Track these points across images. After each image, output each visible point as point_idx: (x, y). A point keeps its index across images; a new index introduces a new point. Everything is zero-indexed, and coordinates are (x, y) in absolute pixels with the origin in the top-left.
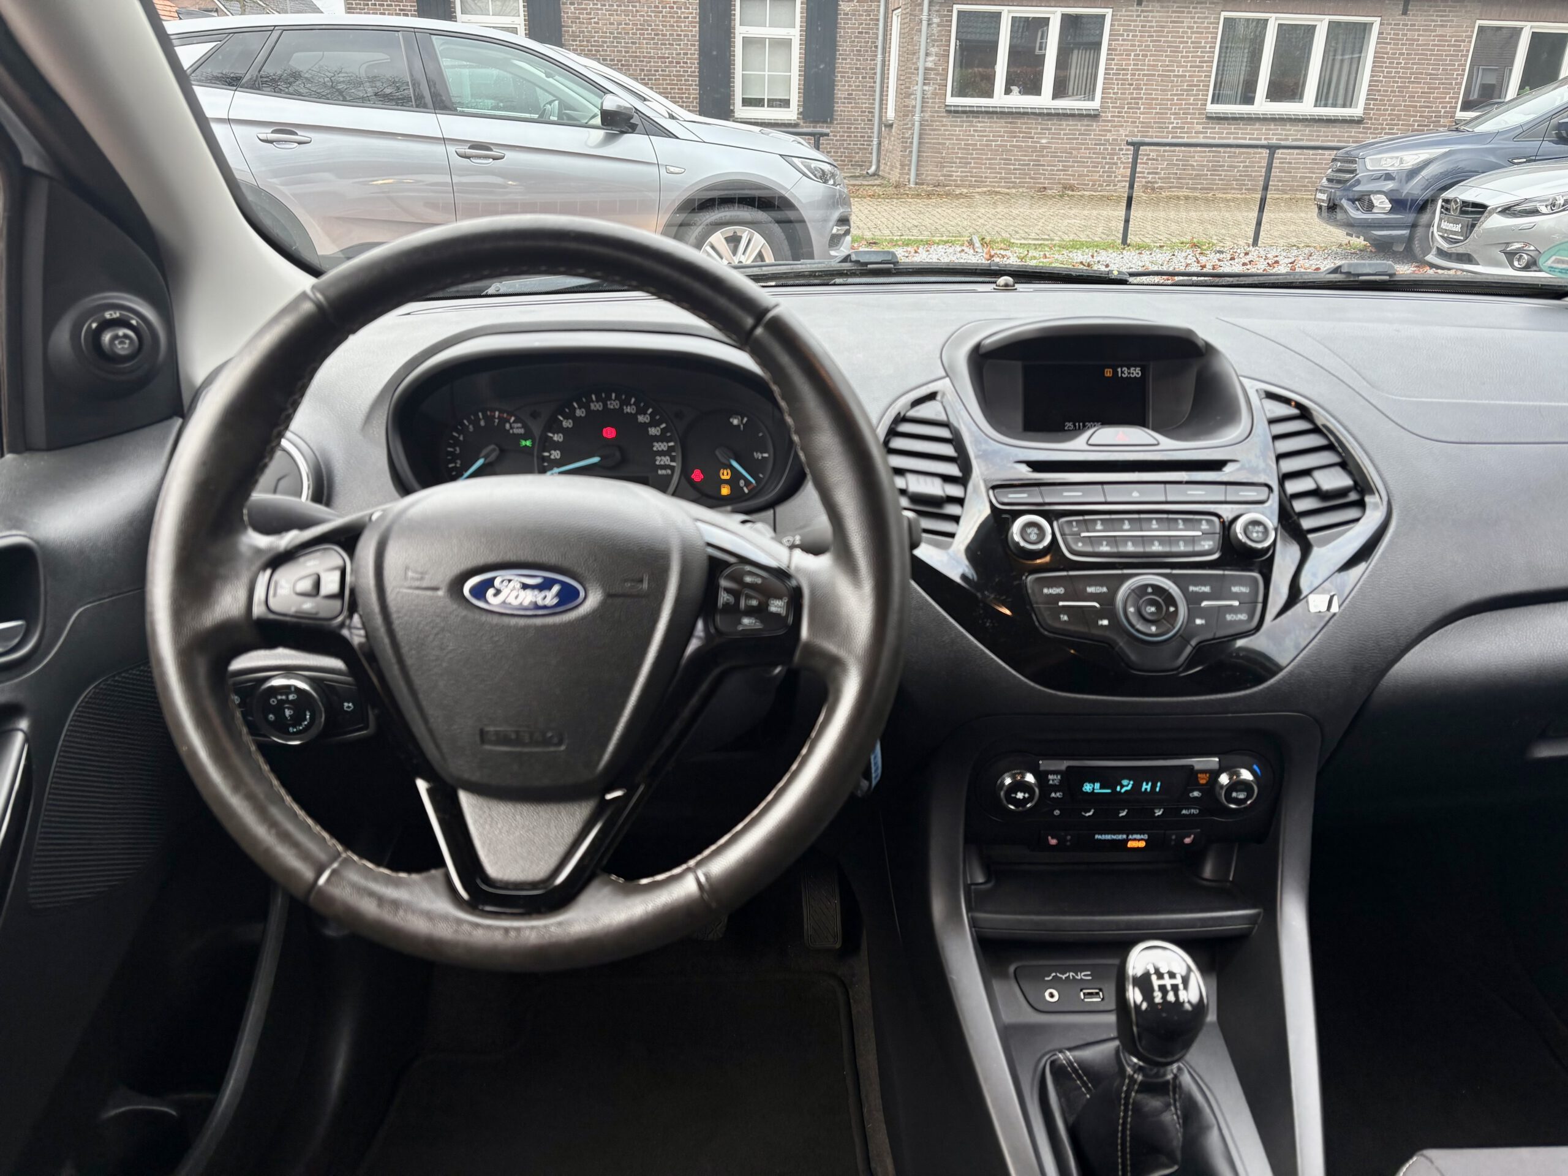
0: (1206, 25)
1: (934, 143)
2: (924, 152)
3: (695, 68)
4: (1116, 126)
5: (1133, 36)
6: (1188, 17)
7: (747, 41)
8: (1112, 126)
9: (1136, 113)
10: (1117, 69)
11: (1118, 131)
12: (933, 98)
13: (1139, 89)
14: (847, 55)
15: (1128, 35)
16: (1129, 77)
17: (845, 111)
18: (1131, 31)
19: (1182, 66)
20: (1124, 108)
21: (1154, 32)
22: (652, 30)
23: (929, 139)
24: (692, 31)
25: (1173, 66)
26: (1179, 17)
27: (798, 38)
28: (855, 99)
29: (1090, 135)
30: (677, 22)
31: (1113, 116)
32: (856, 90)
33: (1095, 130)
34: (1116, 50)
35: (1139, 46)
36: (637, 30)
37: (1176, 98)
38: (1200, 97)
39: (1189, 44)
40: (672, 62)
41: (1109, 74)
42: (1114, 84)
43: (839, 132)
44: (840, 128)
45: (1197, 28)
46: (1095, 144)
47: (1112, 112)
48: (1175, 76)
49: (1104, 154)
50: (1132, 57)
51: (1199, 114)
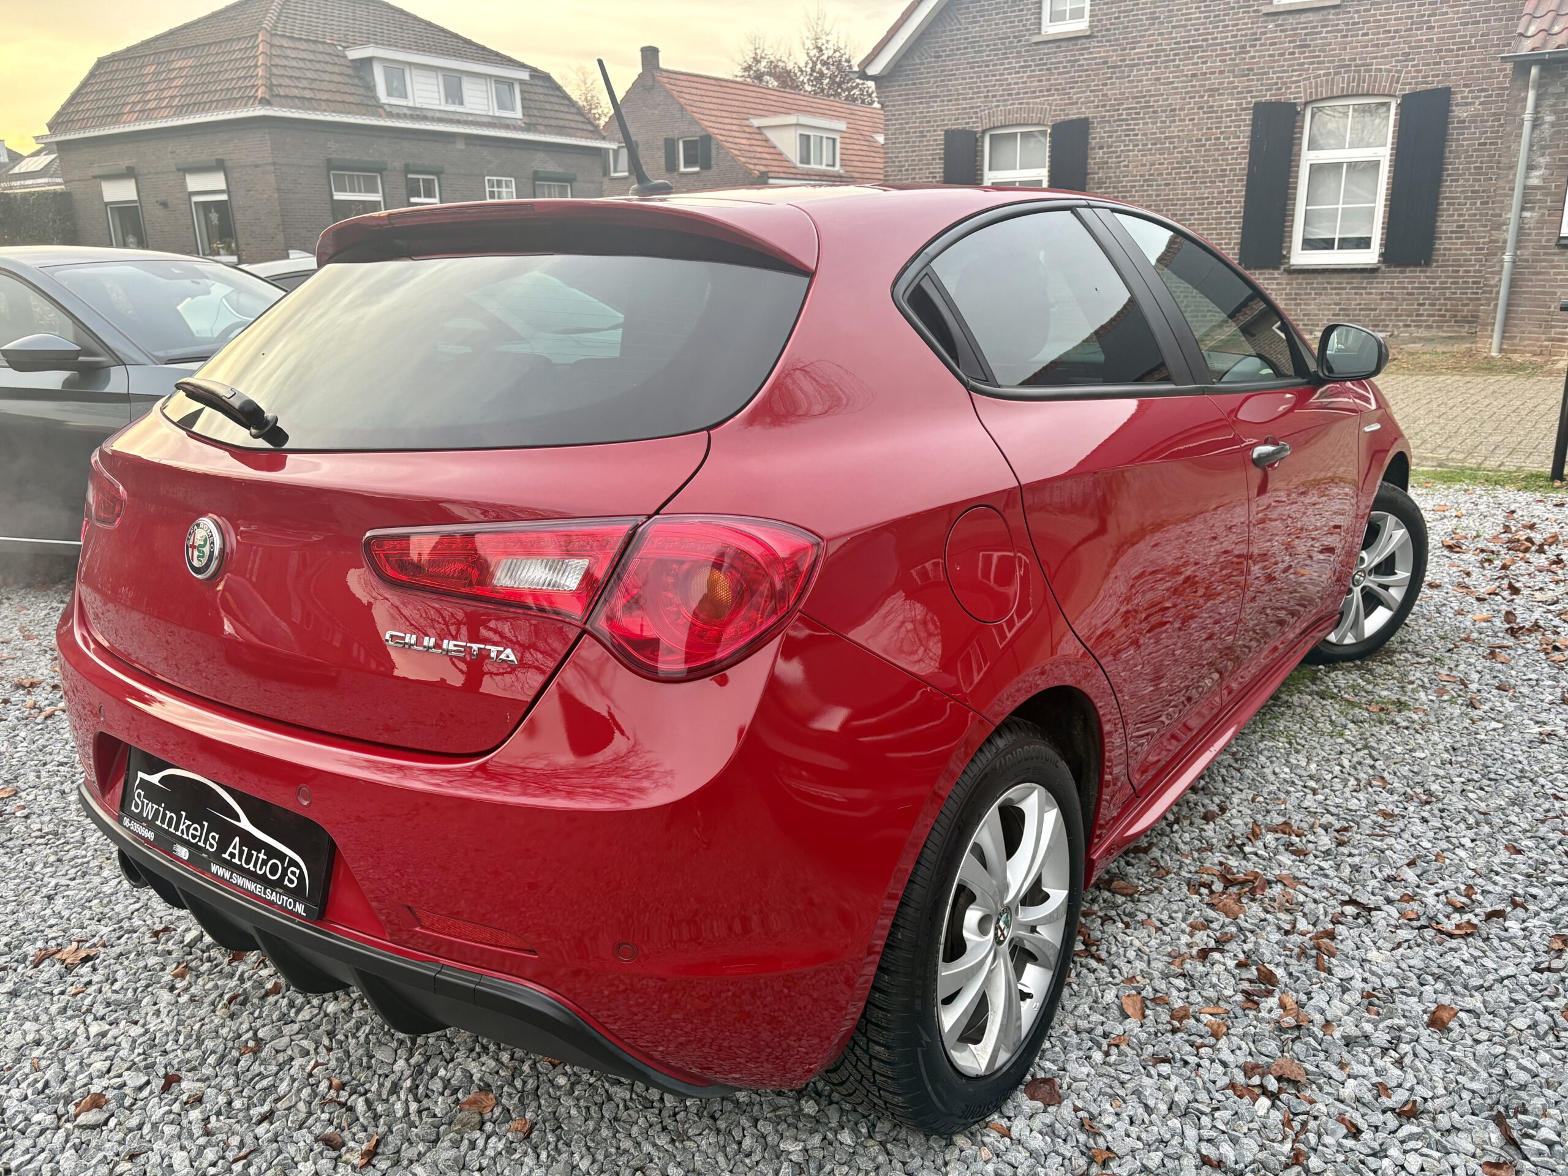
1: (1536, 293)
2: (1519, 306)
3: (1237, 206)
7: (1315, 169)
12: (1538, 228)
14: (1460, 175)
17: (1450, 249)
22: (1191, 167)
23: (1528, 286)
24: (1240, 164)
27: (1388, 158)
28: (1468, 232)
30: (1222, 155)
32: (1471, 221)
36: (1172, 169)
40: (1212, 203)
43: (1440, 277)
44: (1442, 272)
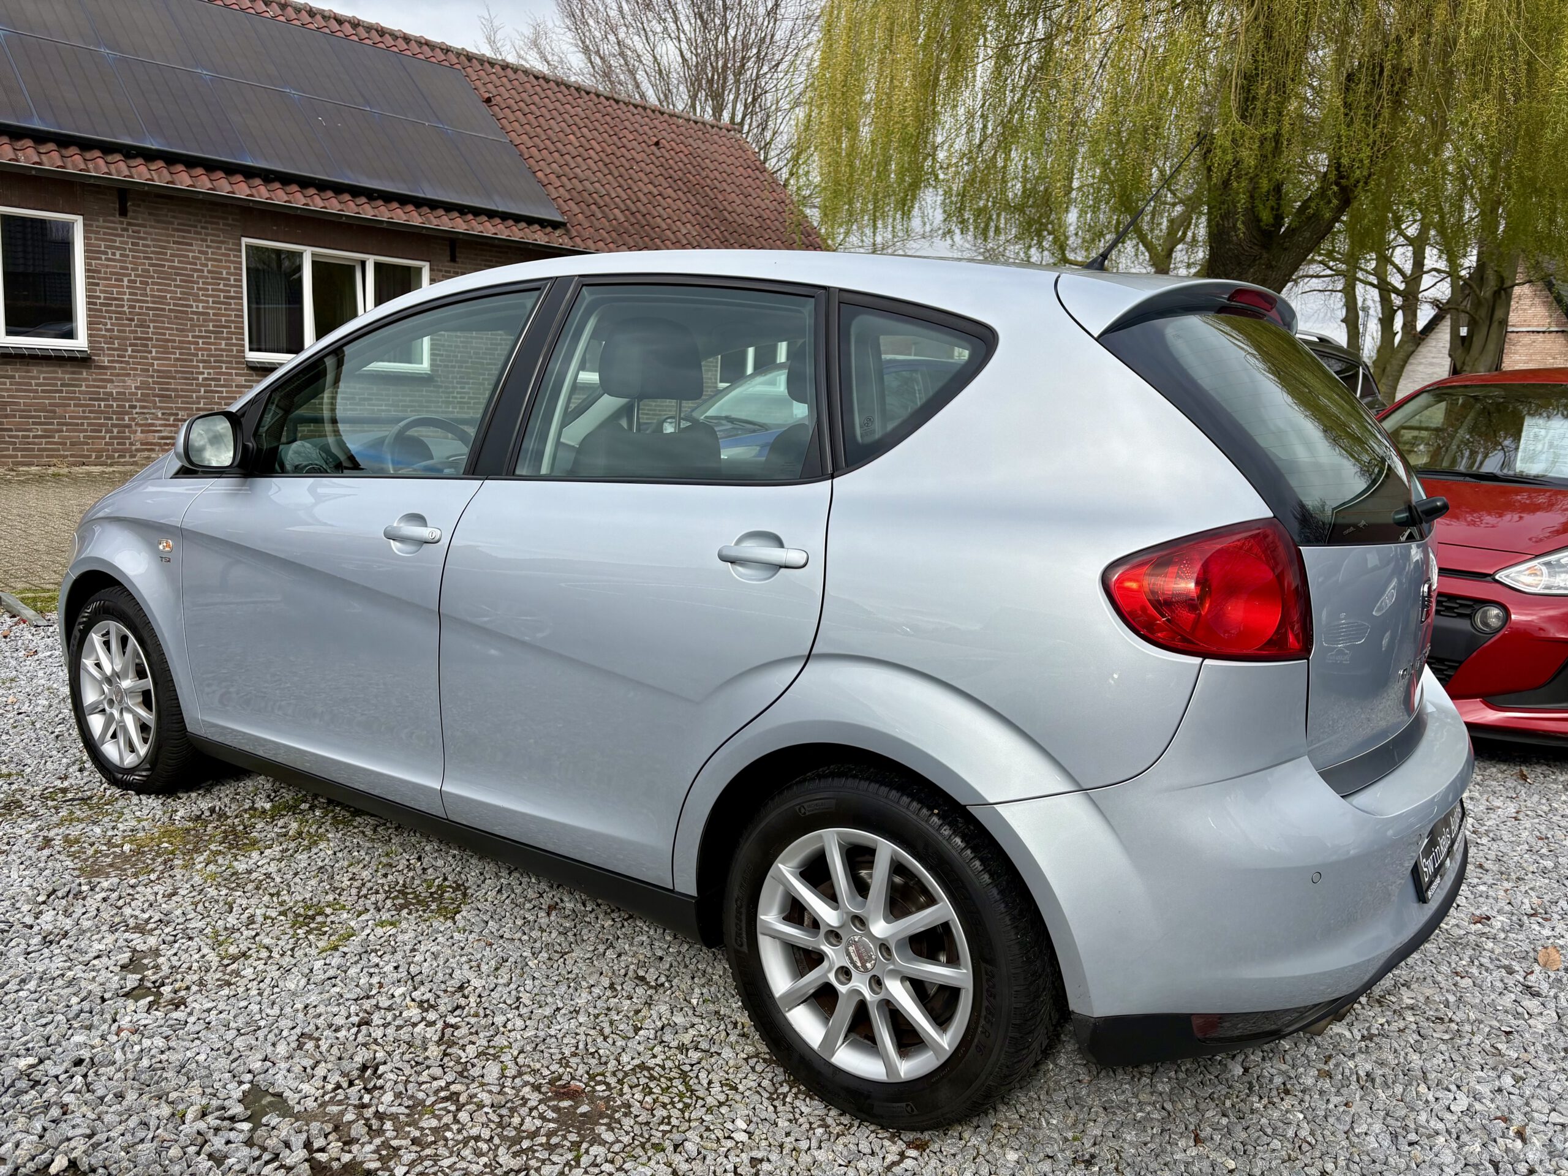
0: (223, 251)
4: (118, 375)
5: (121, 255)
6: (197, 240)
8: (112, 374)
9: (147, 358)
10: (105, 299)
11: (124, 381)
13: (142, 325)
15: (114, 254)
16: (126, 309)
18: (118, 248)
19: (202, 301)
20: (127, 351)
21: (152, 252)
25: (189, 300)
26: (184, 237)
29: (81, 386)
31: (109, 361)
33: (86, 380)
34: (99, 272)
35: (133, 269)
37: (200, 341)
38: (234, 341)
39: (206, 273)
41: (95, 304)
42: (105, 317)
45: (212, 253)
46: (91, 399)
47: (109, 355)
48: (193, 313)
49: (108, 413)
50: (126, 283)
51: (237, 363)
